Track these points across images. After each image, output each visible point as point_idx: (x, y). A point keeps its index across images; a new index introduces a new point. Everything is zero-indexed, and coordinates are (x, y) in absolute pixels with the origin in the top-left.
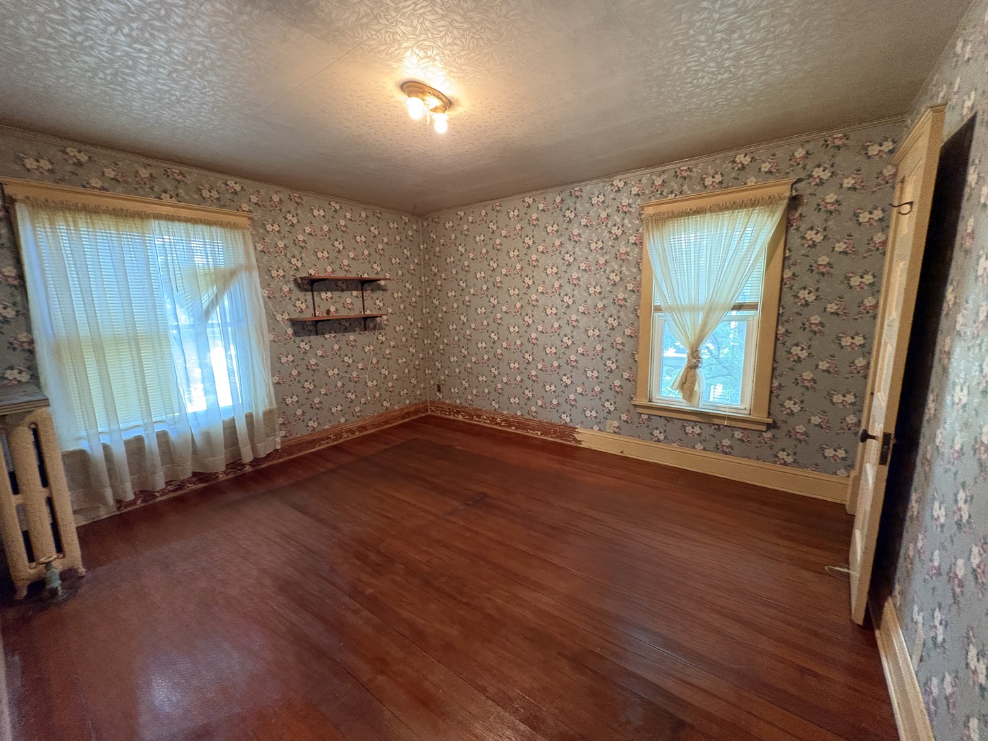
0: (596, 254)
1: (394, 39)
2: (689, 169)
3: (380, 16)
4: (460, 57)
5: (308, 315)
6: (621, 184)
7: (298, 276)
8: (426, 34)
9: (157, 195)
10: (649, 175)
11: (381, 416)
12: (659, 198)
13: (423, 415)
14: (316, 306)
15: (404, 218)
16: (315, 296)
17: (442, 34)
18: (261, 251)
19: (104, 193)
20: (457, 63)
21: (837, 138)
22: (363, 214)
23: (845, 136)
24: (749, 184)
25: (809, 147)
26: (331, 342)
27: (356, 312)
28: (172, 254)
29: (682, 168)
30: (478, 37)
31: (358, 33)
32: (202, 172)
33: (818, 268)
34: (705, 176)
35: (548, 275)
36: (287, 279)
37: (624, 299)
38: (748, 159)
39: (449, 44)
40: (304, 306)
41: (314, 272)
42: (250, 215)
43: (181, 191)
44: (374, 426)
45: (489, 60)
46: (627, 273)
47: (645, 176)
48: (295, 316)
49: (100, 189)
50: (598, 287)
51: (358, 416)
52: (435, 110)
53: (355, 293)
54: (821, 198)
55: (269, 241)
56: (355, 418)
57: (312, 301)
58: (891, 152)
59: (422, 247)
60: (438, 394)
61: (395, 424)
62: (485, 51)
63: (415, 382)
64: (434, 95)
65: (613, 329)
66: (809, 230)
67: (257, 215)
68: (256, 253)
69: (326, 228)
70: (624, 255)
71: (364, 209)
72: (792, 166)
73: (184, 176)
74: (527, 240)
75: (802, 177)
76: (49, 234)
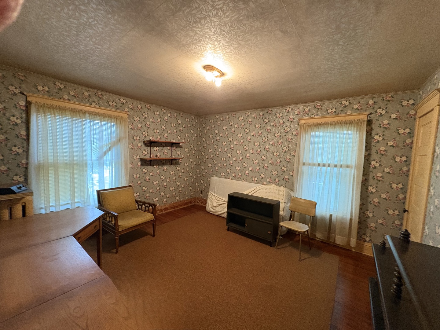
0: (278, 138)
1: (206, 49)
2: (321, 105)
3: (202, 40)
4: (232, 57)
5: (148, 157)
6: (290, 109)
7: (145, 140)
8: (219, 48)
9: (90, 103)
10: (302, 107)
11: (175, 203)
12: (307, 117)
13: (193, 204)
14: (152, 153)
15: (192, 117)
16: (152, 149)
17: (226, 48)
18: (131, 128)
19: (68, 101)
20: (230, 60)
21: (388, 97)
22: (175, 115)
23: (392, 96)
24: (348, 114)
25: (376, 100)
26: (156, 169)
27: (168, 156)
28: (93, 128)
29: (318, 105)
30: (241, 50)
31: (191, 46)
32: (110, 94)
33: (380, 152)
34: (328, 109)
35: (255, 146)
36: (140, 141)
37: (290, 159)
38: (348, 103)
39: (228, 52)
40: (146, 153)
41: (152, 138)
42: (128, 113)
43: (100, 102)
44: (172, 208)
45: (244, 59)
46: (291, 148)
47: (301, 107)
48: (142, 157)
49: (67, 100)
50: (278, 153)
51: (165, 203)
52: (216, 77)
53: (169, 148)
54: (381, 122)
55: (135, 124)
56: (164, 204)
57: (150, 151)
58: (413, 104)
59: (199, 129)
60: (201, 195)
61: (181, 208)
62: (243, 56)
63: (191, 189)
64: (217, 71)
65: (284, 172)
66: (376, 135)
67: (131, 113)
68: (128, 129)
69: (159, 120)
70: (290, 140)
71: (176, 113)
72: (367, 107)
73: (103, 96)
74: (246, 130)
75: (373, 112)
76: (43, 118)
